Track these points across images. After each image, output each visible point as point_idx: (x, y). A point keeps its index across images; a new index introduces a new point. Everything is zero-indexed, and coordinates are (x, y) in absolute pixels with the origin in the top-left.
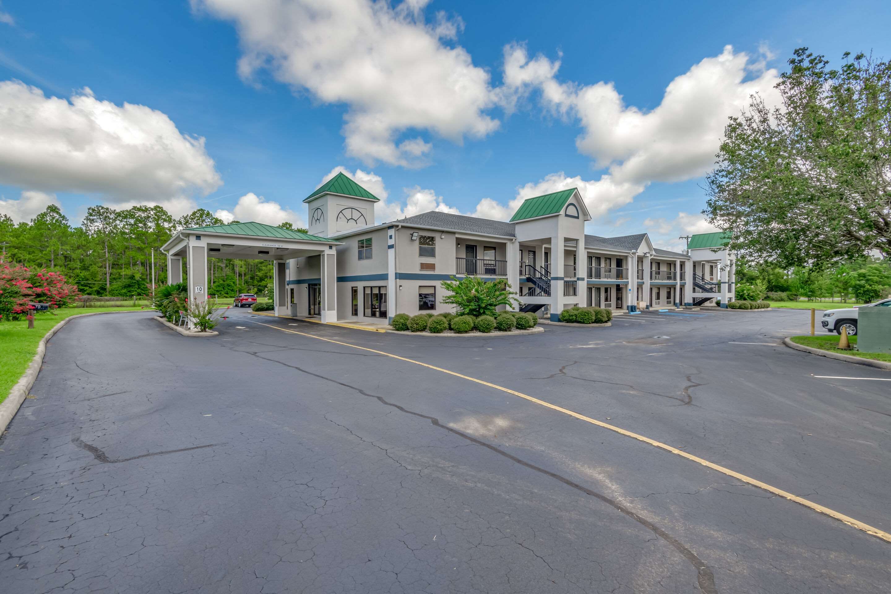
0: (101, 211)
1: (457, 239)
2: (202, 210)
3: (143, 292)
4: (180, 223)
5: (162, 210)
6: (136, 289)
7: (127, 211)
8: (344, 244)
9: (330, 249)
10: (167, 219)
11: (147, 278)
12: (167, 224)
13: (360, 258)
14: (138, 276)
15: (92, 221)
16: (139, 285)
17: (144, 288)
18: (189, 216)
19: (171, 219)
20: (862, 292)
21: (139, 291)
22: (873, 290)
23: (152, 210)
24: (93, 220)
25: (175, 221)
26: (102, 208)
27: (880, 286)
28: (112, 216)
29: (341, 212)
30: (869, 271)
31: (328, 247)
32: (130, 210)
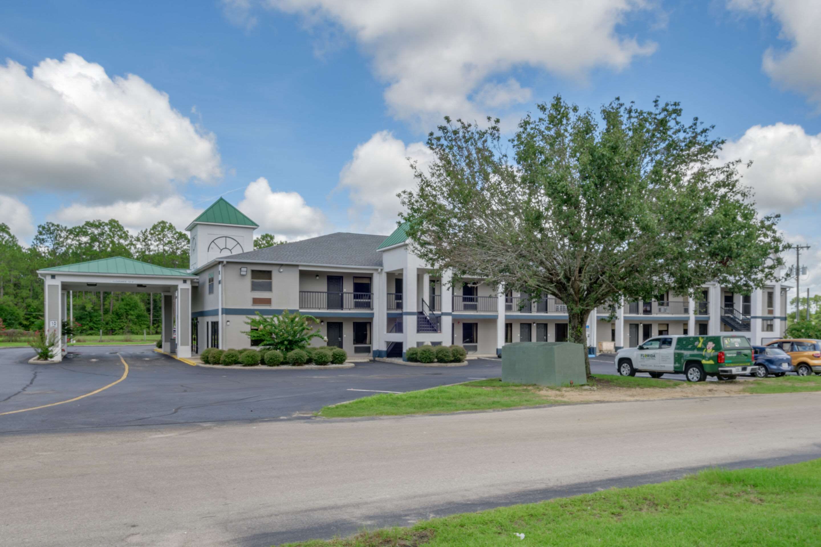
0: (52, 228)
1: (300, 271)
3: (95, 326)
4: (138, 240)
5: (118, 225)
6: (88, 322)
7: (79, 227)
9: (184, 282)
11: (100, 309)
14: (89, 307)
15: (42, 241)
16: (91, 317)
17: (96, 321)
18: (149, 230)
21: (91, 324)
23: (107, 224)
24: (43, 239)
26: (53, 225)
28: (64, 234)
29: (213, 241)
32: (83, 227)
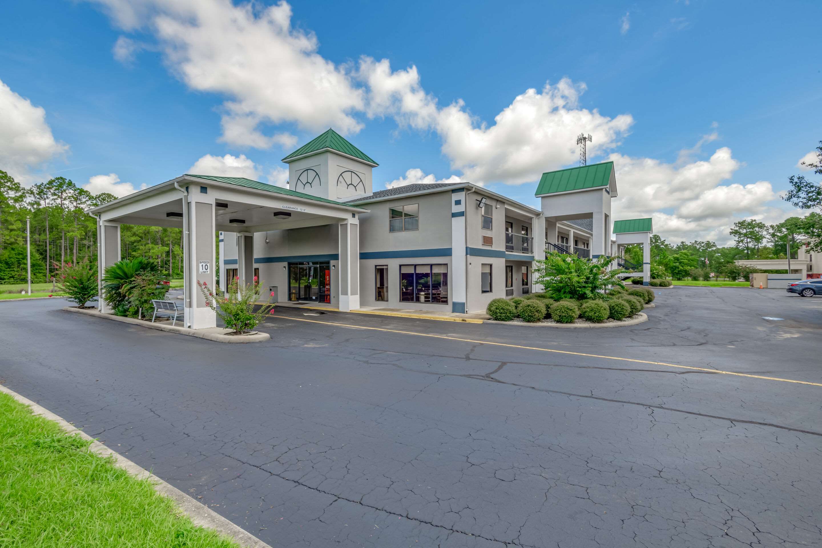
1: (506, 209)
2: (61, 178)
8: (368, 211)
9: (353, 217)
10: (14, 187)
12: (13, 192)
13: (392, 229)
19: (19, 187)
20: (677, 272)
22: (684, 270)
25: (25, 190)
27: (689, 267)
29: (341, 175)
30: (681, 255)
31: (351, 215)
